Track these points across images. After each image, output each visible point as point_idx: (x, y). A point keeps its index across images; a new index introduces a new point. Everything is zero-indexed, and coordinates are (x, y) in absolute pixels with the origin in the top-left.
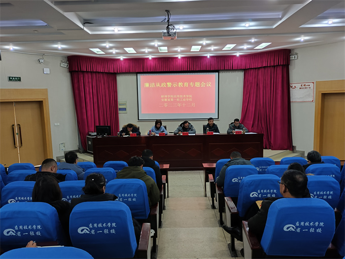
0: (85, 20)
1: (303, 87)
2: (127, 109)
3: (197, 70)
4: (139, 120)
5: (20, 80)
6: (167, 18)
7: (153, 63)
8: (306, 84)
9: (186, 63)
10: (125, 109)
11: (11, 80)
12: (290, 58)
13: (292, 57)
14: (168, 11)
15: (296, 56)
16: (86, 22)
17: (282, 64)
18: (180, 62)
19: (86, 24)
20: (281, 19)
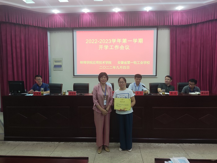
2: (63, 66)
3: (135, 25)
4: (74, 75)
7: (89, 19)
9: (124, 19)
10: (60, 66)
18: (117, 18)
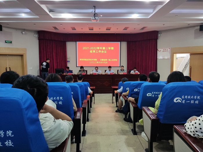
0: (50, 10)
1: (164, 51)
4: (77, 66)
5: (11, 43)
6: (94, 10)
8: (166, 49)
10: (69, 61)
11: (7, 42)
12: (158, 35)
13: (159, 35)
14: (94, 7)
15: (161, 34)
16: (51, 11)
17: (154, 38)
19: (51, 12)
20: (152, 13)
